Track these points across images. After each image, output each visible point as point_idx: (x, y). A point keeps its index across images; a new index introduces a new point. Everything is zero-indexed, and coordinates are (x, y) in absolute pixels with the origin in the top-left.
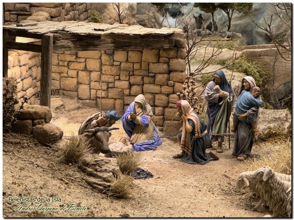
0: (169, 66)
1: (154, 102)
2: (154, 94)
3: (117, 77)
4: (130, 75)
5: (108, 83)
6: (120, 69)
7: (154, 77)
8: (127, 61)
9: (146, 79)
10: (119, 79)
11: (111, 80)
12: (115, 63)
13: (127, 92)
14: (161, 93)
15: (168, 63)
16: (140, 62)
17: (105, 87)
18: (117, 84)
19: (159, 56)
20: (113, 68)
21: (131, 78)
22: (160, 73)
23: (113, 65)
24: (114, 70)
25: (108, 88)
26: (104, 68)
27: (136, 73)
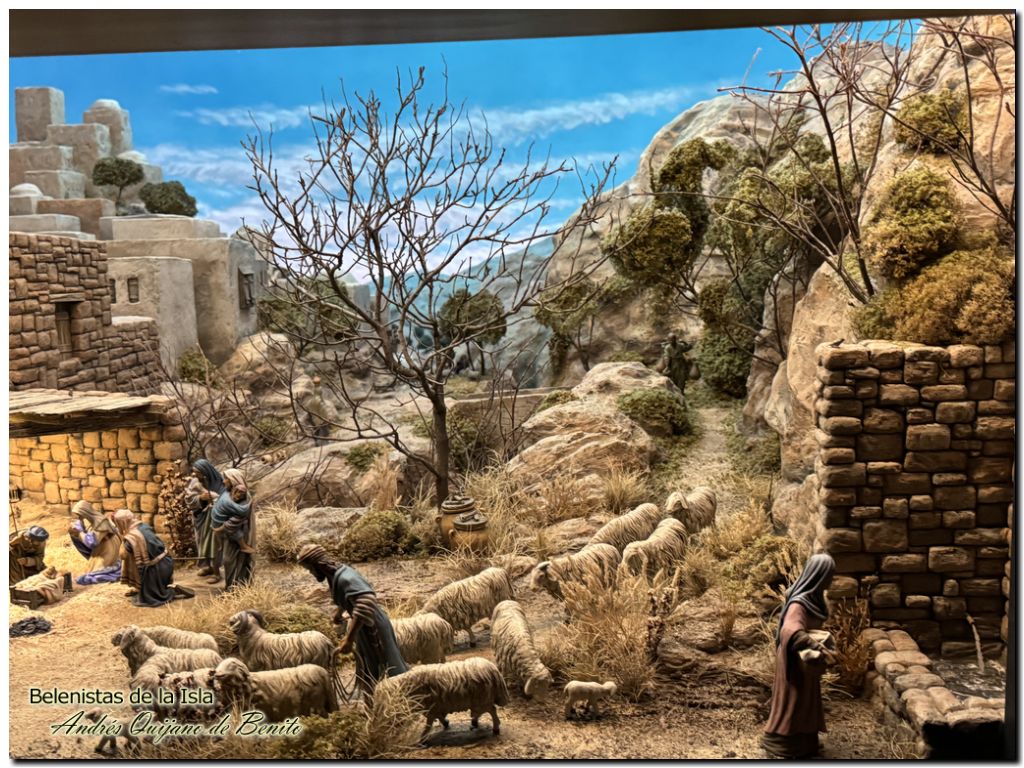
0: (152, 453)
1: (139, 506)
2: (139, 495)
3: (90, 471)
4: (105, 468)
5: (80, 480)
6: (93, 459)
7: (135, 469)
8: (101, 446)
9: (127, 474)
10: (93, 473)
11: (83, 475)
12: (87, 451)
13: (104, 492)
14: (146, 493)
15: (151, 448)
16: (117, 450)
17: (76, 486)
18: (92, 480)
19: (138, 439)
20: (84, 458)
21: (108, 471)
22: (143, 464)
23: (83, 453)
24: (86, 460)
25: (81, 487)
26: (73, 457)
27: (113, 464)
